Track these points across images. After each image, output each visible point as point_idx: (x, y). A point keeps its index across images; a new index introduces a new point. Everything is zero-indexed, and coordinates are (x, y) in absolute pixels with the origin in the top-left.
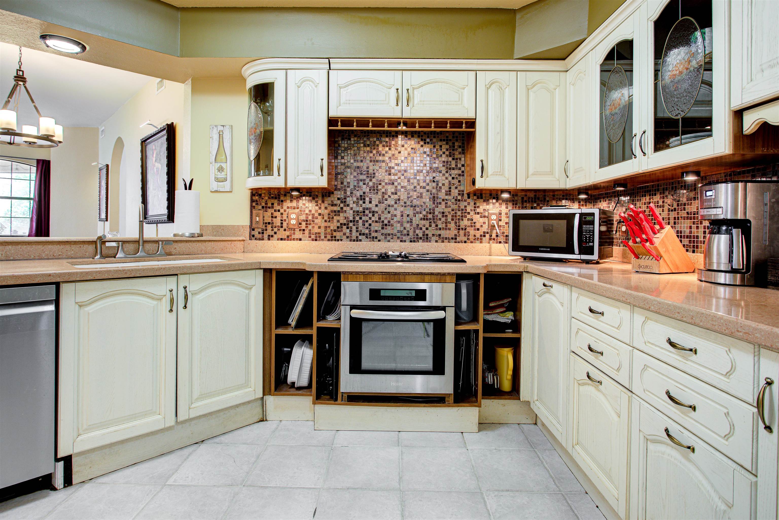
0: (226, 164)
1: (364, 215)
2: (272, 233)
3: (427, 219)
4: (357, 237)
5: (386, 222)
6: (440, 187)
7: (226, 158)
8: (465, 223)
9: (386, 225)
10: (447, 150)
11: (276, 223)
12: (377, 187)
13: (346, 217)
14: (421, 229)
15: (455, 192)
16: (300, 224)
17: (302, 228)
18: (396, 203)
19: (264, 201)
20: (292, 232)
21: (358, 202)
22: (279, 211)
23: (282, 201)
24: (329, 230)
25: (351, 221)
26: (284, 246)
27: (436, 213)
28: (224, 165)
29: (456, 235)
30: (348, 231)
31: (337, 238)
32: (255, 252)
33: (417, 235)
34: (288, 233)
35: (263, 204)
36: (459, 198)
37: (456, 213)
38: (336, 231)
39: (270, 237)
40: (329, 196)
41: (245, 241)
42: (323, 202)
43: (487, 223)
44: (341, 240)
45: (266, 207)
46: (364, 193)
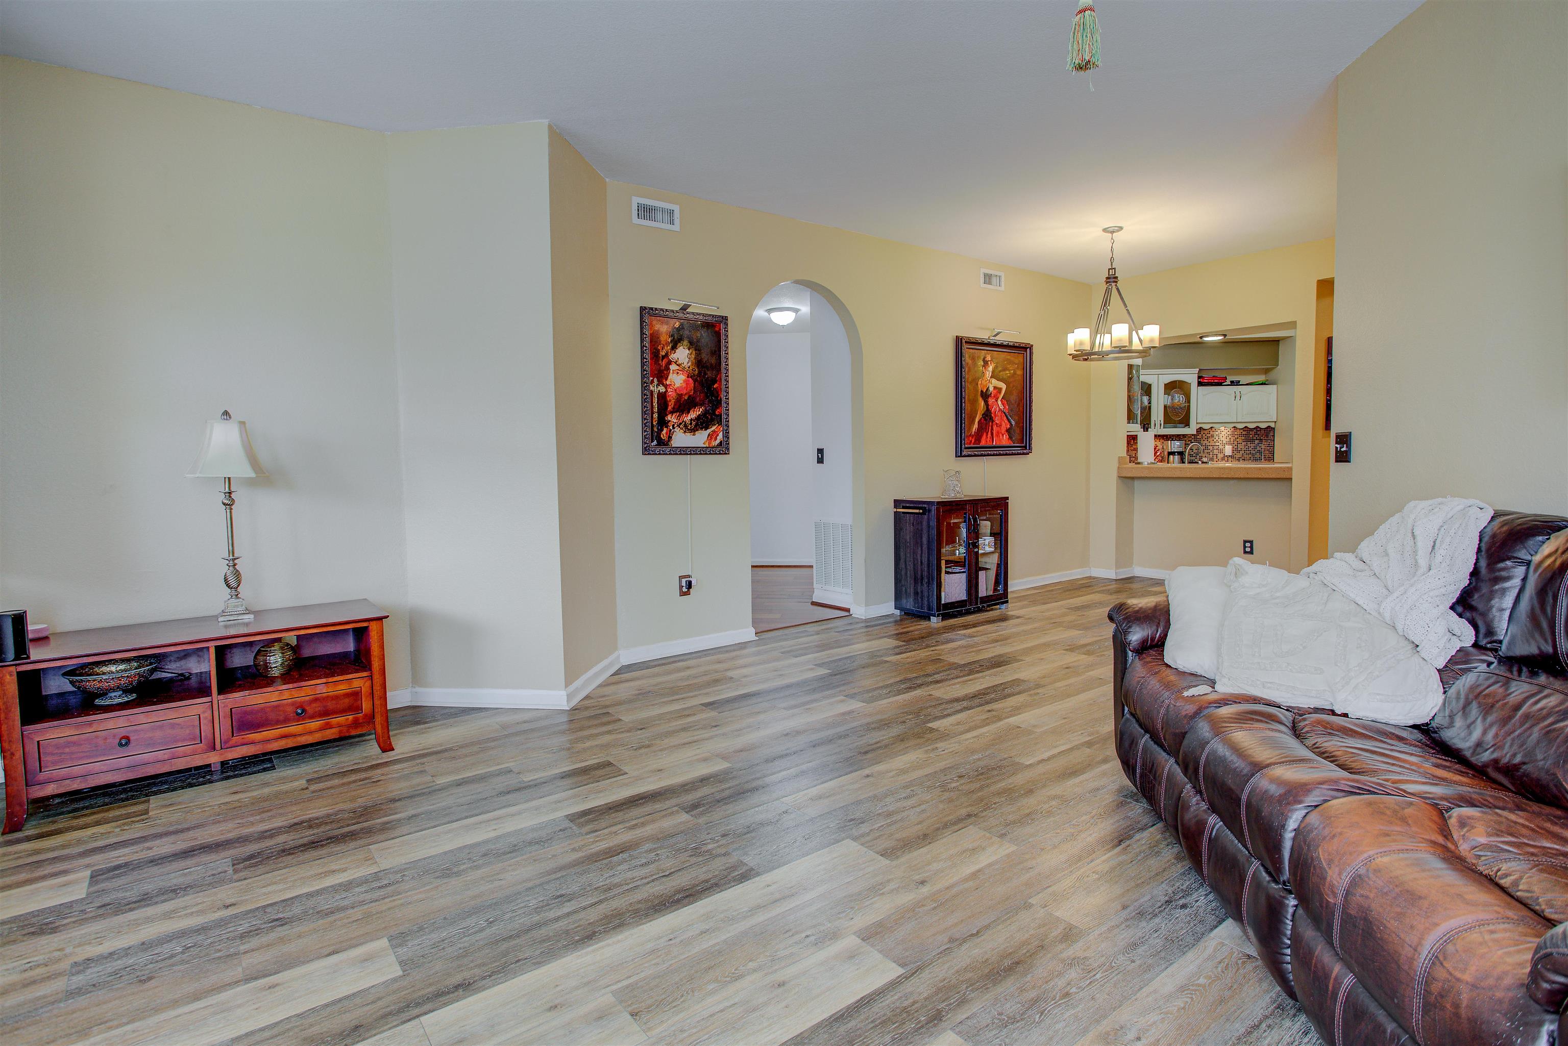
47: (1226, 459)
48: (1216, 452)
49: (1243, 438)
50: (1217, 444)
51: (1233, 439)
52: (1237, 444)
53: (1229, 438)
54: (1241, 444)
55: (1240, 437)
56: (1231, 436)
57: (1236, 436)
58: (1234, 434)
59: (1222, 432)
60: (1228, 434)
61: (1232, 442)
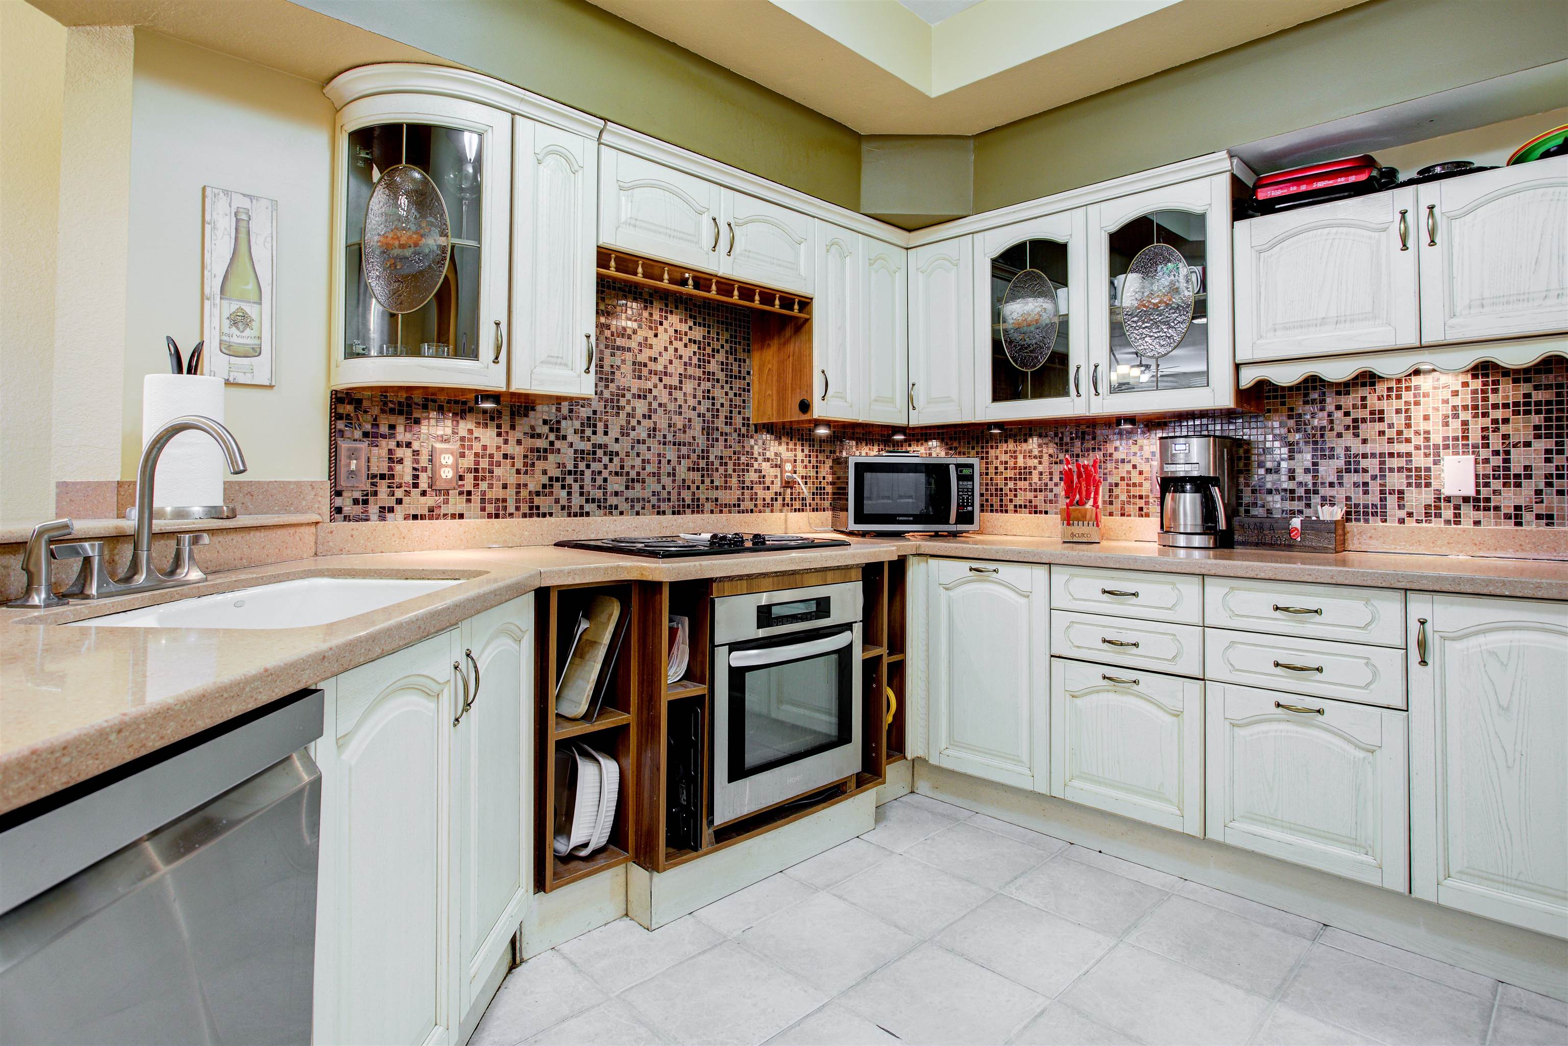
0: (257, 306)
1: (594, 460)
2: (391, 502)
3: (698, 470)
4: (582, 507)
5: (633, 474)
6: (718, 410)
7: (257, 291)
8: (752, 476)
9: (633, 480)
10: (727, 341)
11: (402, 477)
12: (618, 401)
13: (559, 464)
14: (689, 488)
15: (738, 420)
16: (461, 478)
17: (465, 489)
18: (649, 435)
19: (369, 417)
20: (442, 497)
21: (583, 432)
22: (409, 445)
23: (417, 422)
24: (524, 493)
25: (570, 473)
26: (427, 533)
27: (712, 458)
28: (251, 310)
29: (739, 499)
30: (564, 493)
31: (542, 510)
32: (349, 553)
33: (684, 500)
34: (430, 501)
35: (368, 427)
36: (744, 430)
37: (739, 459)
38: (539, 495)
39: (385, 511)
40: (526, 415)
41: (319, 526)
42: (513, 427)
43: (779, 476)
44: (551, 515)
45: (376, 435)
46: (595, 412)
47: (1448, 513)
48: (1396, 481)
49: (1536, 419)
50: (1403, 448)
51: (1482, 422)
52: (1503, 443)
53: (1460, 420)
54: (1528, 444)
55: (1519, 411)
56: (1470, 411)
57: (1495, 406)
58: (1488, 397)
59: (1421, 392)
60: (1458, 401)
61: (1475, 436)
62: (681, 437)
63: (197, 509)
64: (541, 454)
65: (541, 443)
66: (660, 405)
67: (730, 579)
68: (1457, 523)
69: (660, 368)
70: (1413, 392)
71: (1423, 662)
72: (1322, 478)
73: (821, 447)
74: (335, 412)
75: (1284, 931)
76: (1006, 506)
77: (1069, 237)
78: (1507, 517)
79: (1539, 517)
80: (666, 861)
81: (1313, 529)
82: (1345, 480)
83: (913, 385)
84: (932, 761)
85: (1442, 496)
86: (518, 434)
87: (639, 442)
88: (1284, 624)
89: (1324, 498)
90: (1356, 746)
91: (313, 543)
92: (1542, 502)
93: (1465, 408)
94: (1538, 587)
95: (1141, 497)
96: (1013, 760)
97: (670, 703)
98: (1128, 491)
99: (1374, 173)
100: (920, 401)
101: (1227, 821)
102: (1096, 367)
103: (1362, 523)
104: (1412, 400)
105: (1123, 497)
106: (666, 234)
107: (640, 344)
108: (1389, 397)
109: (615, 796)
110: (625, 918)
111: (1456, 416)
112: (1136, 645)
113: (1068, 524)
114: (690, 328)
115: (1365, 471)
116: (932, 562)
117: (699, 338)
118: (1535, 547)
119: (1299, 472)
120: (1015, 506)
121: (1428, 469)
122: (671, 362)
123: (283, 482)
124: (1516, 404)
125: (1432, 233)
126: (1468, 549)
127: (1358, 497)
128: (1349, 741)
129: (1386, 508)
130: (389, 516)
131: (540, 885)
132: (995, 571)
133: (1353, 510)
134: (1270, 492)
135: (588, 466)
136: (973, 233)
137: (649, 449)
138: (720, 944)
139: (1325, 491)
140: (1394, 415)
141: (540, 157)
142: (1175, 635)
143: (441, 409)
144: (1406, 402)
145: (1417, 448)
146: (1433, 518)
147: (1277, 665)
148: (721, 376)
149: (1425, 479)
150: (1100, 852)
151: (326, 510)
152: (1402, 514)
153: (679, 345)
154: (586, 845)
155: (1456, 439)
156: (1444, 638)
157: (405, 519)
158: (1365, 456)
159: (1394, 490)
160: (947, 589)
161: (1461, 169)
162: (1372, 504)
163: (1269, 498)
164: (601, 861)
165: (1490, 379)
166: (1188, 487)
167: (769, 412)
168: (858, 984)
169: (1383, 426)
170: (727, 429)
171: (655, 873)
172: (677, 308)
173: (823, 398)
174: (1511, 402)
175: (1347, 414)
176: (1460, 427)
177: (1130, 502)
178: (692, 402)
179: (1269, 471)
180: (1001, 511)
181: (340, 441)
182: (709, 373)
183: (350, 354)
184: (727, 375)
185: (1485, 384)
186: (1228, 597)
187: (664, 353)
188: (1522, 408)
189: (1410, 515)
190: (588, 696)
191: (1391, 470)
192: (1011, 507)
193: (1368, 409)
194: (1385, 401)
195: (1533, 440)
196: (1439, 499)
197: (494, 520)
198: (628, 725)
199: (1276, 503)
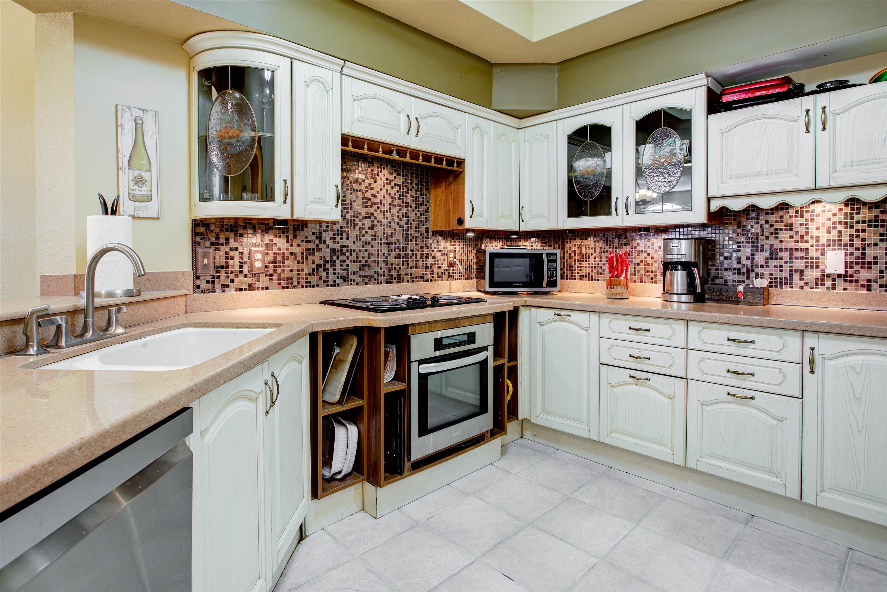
0: (149, 173)
1: (341, 254)
2: (227, 281)
3: (400, 258)
4: (335, 281)
5: (363, 262)
6: (411, 224)
7: (148, 164)
8: (431, 260)
9: (363, 265)
10: (416, 184)
11: (233, 267)
12: (354, 220)
13: (322, 257)
14: (395, 268)
15: (423, 229)
16: (267, 267)
17: (269, 273)
18: (372, 240)
19: (214, 234)
20: (256, 278)
21: (335, 238)
22: (237, 249)
23: (241, 236)
24: (302, 274)
25: (328, 262)
27: (408, 251)
28: (146, 175)
29: (423, 274)
30: (324, 274)
31: (312, 284)
32: (205, 311)
33: (392, 275)
34: (249, 280)
35: (213, 240)
36: (426, 235)
37: (423, 251)
38: (311, 275)
39: (224, 287)
40: (303, 230)
41: (187, 296)
42: (295, 237)
43: (446, 260)
44: (317, 286)
45: (218, 244)
46: (341, 227)
47: (828, 283)
48: (799, 264)
49: (881, 230)
50: (803, 246)
51: (849, 231)
52: (862, 244)
53: (837, 230)
54: (876, 245)
55: (872, 225)
56: (843, 225)
57: (858, 222)
58: (854, 217)
59: (815, 214)
60: (836, 219)
61: (845, 239)
62: (390, 240)
63: (119, 292)
64: (312, 252)
65: (311, 246)
66: (378, 222)
67: (419, 324)
68: (834, 289)
69: (378, 200)
70: (810, 213)
71: (812, 372)
72: (756, 262)
73: (470, 243)
74: (195, 232)
75: (729, 519)
76: (575, 276)
77: (612, 123)
78: (863, 286)
79: (881, 286)
80: (385, 481)
81: (750, 292)
82: (769, 264)
83: (522, 208)
84: (532, 421)
85: (826, 274)
86: (298, 241)
87: (366, 243)
88: (733, 348)
89: (757, 274)
90: (773, 418)
91: (184, 306)
92: (883, 278)
93: (840, 223)
94: (880, 331)
95: (652, 272)
96: (579, 421)
97: (385, 394)
98: (645, 269)
99: (791, 87)
100: (526, 217)
101: (699, 457)
102: (627, 198)
103: (778, 289)
104: (809, 218)
105: (642, 272)
106: (380, 126)
107: (366, 187)
108: (796, 216)
109: (355, 445)
110: (362, 511)
111: (835, 228)
112: (648, 359)
113: (611, 288)
114: (395, 177)
115: (781, 258)
116: (533, 310)
117: (400, 182)
118: (878, 303)
119: (743, 258)
120: (580, 276)
121: (818, 258)
122: (384, 197)
123: (166, 272)
124: (870, 221)
125: (824, 123)
126: (839, 304)
127: (777, 274)
128: (769, 415)
129: (793, 280)
130: (226, 289)
131: (315, 495)
132: (568, 315)
133: (774, 281)
134: (726, 270)
135: (338, 258)
136: (557, 120)
137: (372, 247)
138: (415, 527)
139: (758, 270)
140: (799, 227)
141: (307, 83)
142: (670, 353)
143: (254, 229)
144: (806, 219)
145: (812, 246)
146: (820, 286)
147: (728, 371)
148: (413, 204)
149: (816, 264)
150: (627, 472)
151: (191, 287)
152: (802, 283)
153: (388, 187)
154: (340, 472)
155: (834, 241)
156: (824, 358)
157: (235, 291)
158: (781, 250)
159: (798, 270)
160: (541, 325)
161: (842, 85)
162: (785, 278)
163: (726, 273)
164: (348, 481)
165: (855, 207)
166: (679, 267)
167: (440, 225)
168: (491, 549)
169: (792, 233)
170: (417, 234)
171: (379, 487)
172: (387, 166)
173: (471, 217)
174: (867, 220)
175: (771, 226)
176: (837, 234)
177: (646, 274)
178: (396, 220)
179: (726, 258)
180: (572, 279)
181: (198, 247)
182: (406, 202)
183: (203, 199)
184: (416, 204)
185: (852, 209)
186: (701, 333)
187: (380, 192)
188: (873, 224)
189: (807, 284)
190: (340, 390)
191: (796, 258)
192: (578, 277)
193: (784, 223)
194: (794, 219)
195: (879, 242)
196: (824, 275)
197: (285, 290)
198: (363, 406)
199: (730, 276)
